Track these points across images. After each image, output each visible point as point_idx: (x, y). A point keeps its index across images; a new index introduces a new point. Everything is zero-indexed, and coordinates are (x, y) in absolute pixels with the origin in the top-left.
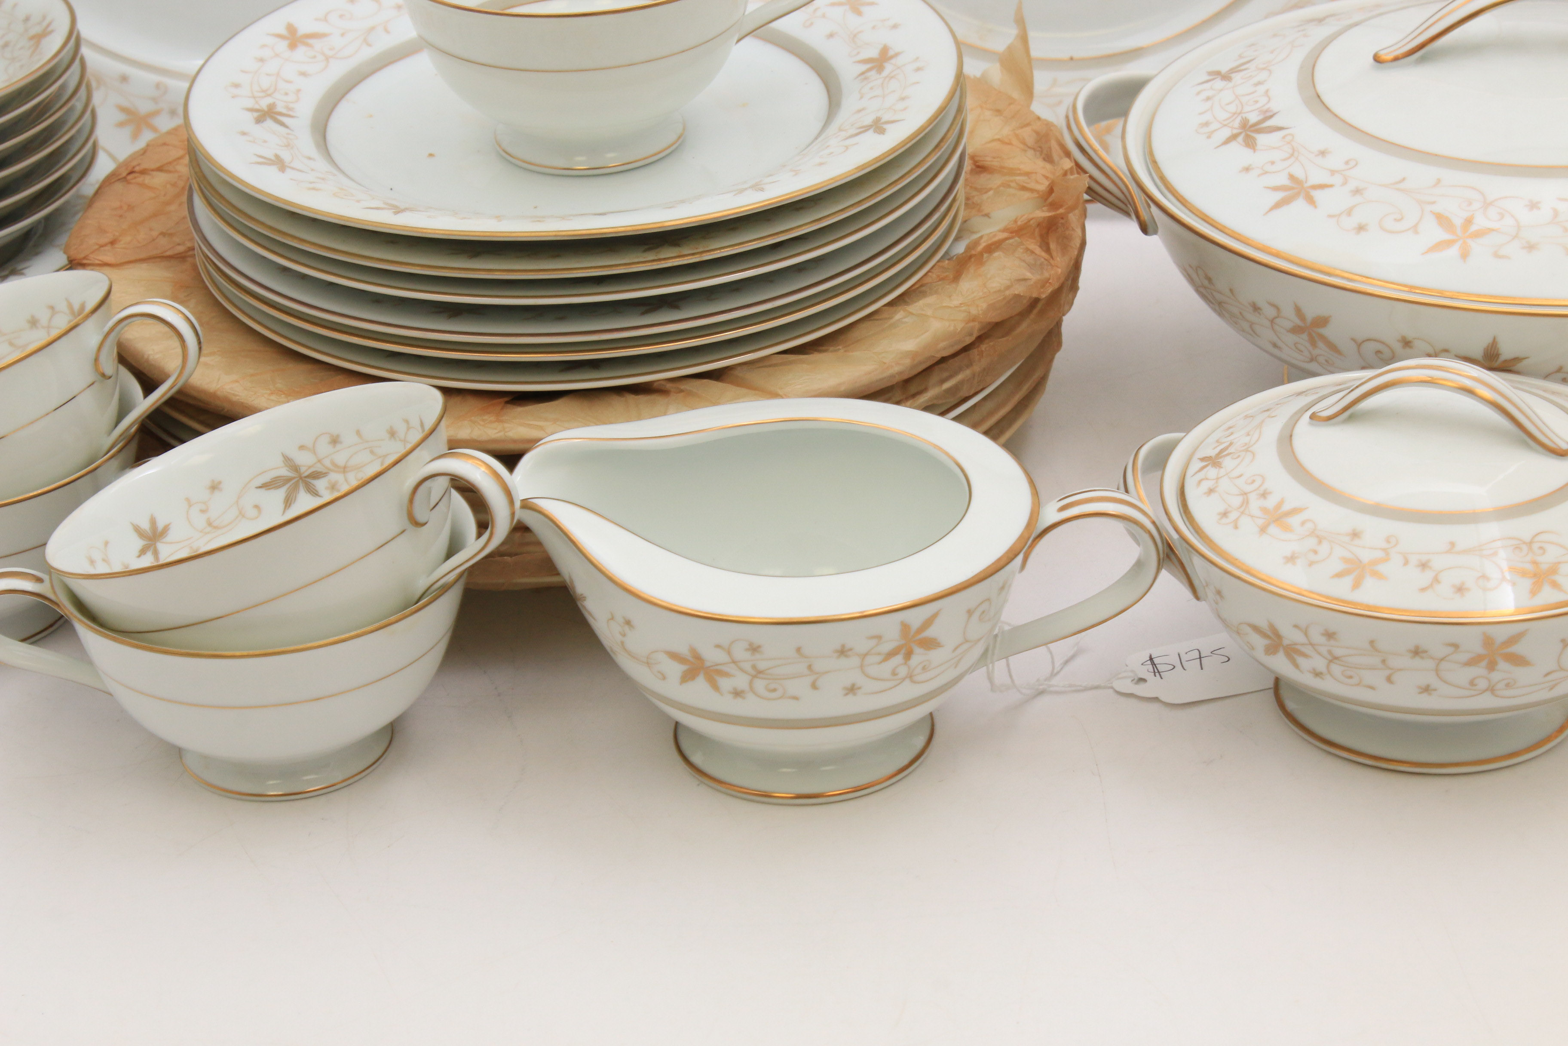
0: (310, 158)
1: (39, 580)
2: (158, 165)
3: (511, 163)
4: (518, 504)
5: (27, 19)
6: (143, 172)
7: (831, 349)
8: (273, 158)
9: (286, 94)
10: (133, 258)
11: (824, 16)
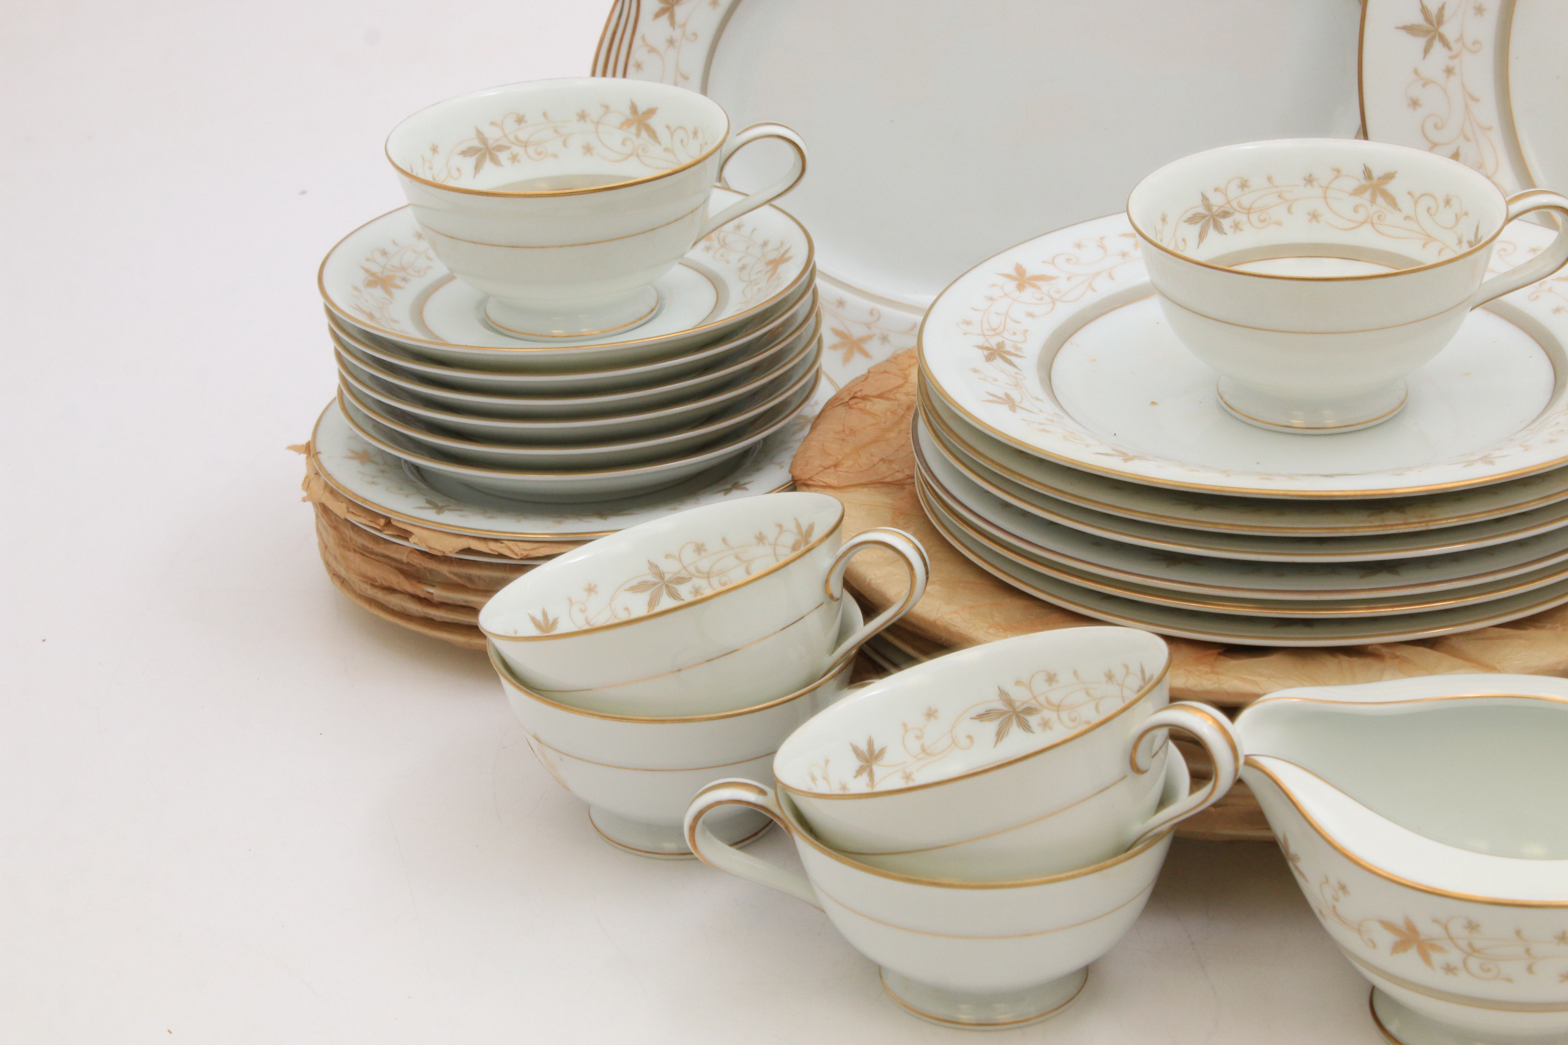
0: (1038, 399)
1: (762, 792)
2: (879, 392)
3: (1231, 415)
4: (1242, 760)
5: (765, 244)
6: (865, 398)
7: (1549, 626)
8: (1004, 397)
9: (1015, 334)
10: (854, 482)
11: (1550, 290)
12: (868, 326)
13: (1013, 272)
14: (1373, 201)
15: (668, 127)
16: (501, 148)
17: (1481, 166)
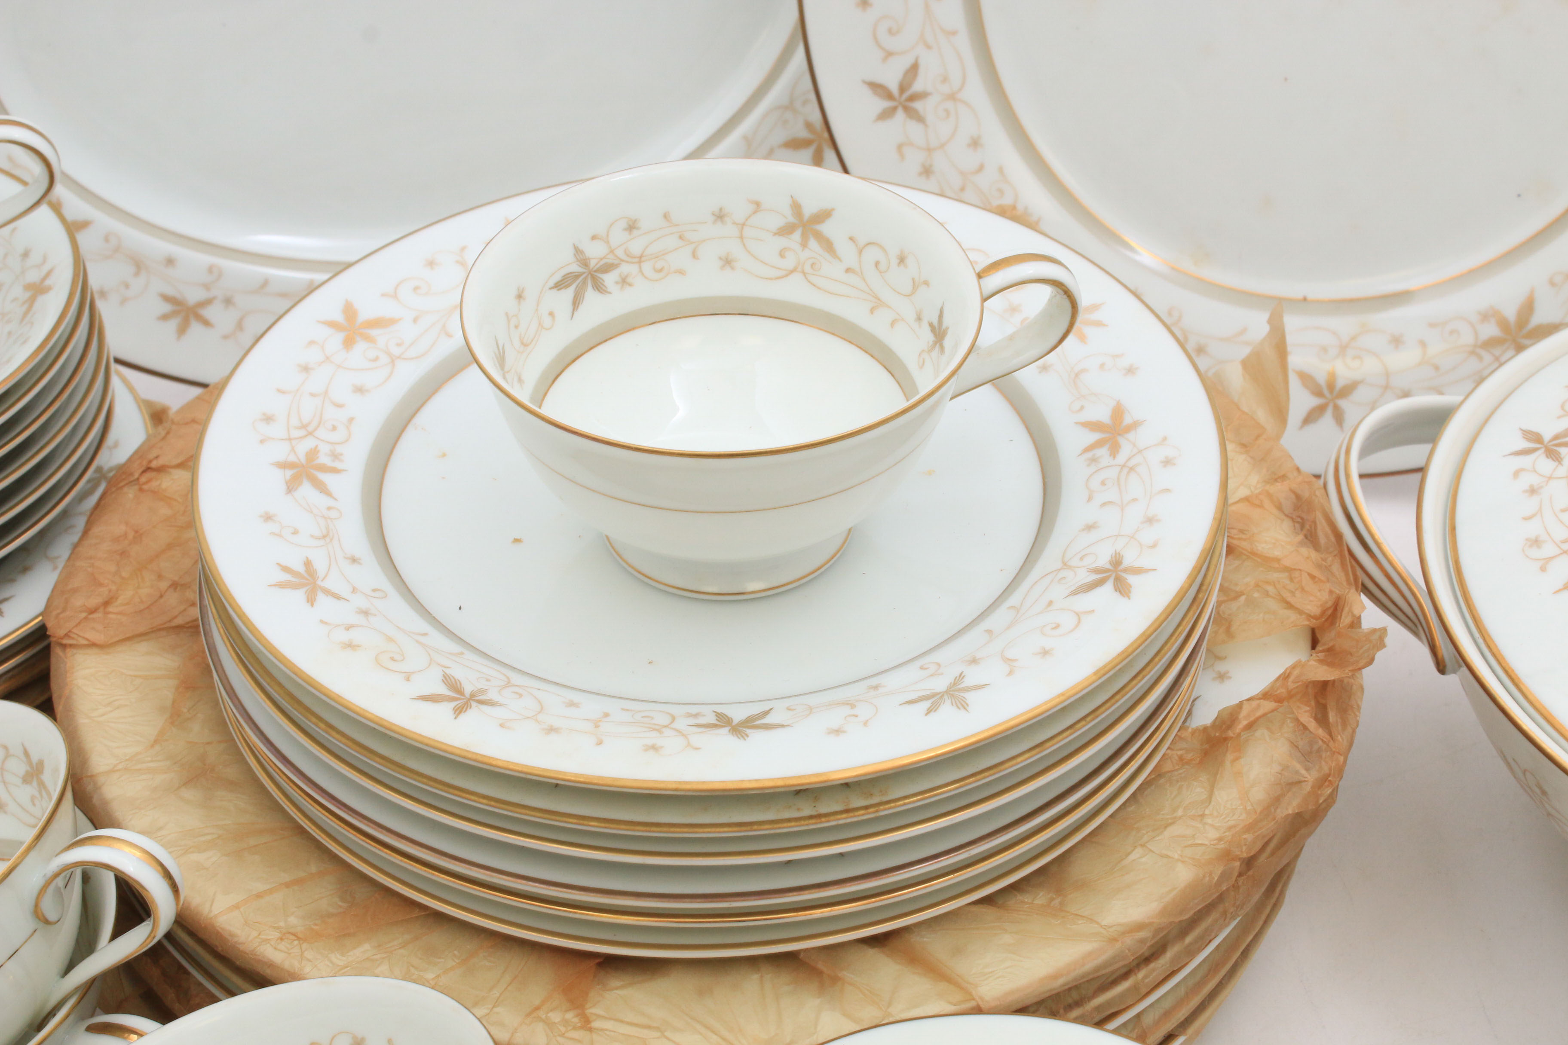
5: (26, 254)
8: (302, 571)
9: (334, 429)
10: (129, 632)
12: (207, 287)
13: (339, 317)
14: (804, 245)
17: (945, 80)
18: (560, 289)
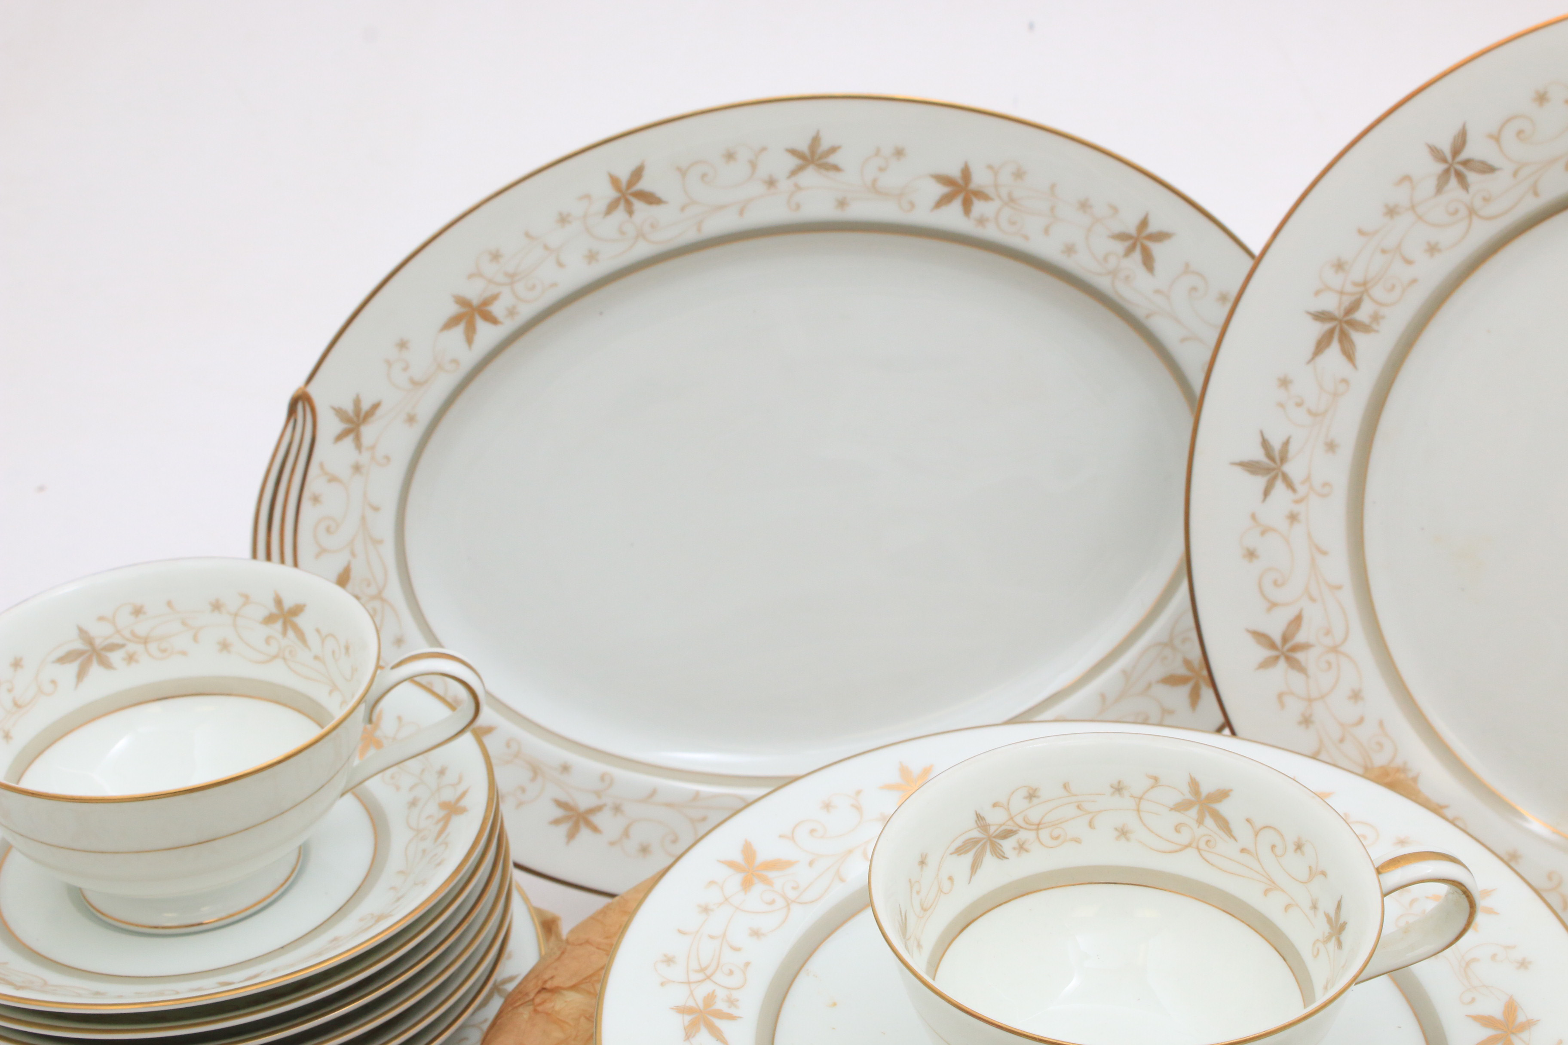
5: (442, 772)
9: (731, 974)
12: (598, 794)
13: (738, 857)
14: (1200, 822)
15: (318, 631)
16: (112, 647)
17: (1328, 632)
18: (960, 854)
